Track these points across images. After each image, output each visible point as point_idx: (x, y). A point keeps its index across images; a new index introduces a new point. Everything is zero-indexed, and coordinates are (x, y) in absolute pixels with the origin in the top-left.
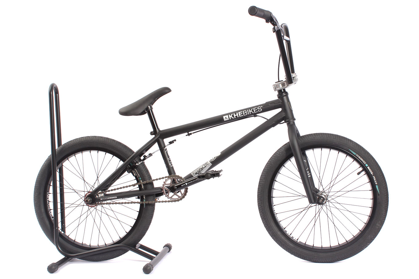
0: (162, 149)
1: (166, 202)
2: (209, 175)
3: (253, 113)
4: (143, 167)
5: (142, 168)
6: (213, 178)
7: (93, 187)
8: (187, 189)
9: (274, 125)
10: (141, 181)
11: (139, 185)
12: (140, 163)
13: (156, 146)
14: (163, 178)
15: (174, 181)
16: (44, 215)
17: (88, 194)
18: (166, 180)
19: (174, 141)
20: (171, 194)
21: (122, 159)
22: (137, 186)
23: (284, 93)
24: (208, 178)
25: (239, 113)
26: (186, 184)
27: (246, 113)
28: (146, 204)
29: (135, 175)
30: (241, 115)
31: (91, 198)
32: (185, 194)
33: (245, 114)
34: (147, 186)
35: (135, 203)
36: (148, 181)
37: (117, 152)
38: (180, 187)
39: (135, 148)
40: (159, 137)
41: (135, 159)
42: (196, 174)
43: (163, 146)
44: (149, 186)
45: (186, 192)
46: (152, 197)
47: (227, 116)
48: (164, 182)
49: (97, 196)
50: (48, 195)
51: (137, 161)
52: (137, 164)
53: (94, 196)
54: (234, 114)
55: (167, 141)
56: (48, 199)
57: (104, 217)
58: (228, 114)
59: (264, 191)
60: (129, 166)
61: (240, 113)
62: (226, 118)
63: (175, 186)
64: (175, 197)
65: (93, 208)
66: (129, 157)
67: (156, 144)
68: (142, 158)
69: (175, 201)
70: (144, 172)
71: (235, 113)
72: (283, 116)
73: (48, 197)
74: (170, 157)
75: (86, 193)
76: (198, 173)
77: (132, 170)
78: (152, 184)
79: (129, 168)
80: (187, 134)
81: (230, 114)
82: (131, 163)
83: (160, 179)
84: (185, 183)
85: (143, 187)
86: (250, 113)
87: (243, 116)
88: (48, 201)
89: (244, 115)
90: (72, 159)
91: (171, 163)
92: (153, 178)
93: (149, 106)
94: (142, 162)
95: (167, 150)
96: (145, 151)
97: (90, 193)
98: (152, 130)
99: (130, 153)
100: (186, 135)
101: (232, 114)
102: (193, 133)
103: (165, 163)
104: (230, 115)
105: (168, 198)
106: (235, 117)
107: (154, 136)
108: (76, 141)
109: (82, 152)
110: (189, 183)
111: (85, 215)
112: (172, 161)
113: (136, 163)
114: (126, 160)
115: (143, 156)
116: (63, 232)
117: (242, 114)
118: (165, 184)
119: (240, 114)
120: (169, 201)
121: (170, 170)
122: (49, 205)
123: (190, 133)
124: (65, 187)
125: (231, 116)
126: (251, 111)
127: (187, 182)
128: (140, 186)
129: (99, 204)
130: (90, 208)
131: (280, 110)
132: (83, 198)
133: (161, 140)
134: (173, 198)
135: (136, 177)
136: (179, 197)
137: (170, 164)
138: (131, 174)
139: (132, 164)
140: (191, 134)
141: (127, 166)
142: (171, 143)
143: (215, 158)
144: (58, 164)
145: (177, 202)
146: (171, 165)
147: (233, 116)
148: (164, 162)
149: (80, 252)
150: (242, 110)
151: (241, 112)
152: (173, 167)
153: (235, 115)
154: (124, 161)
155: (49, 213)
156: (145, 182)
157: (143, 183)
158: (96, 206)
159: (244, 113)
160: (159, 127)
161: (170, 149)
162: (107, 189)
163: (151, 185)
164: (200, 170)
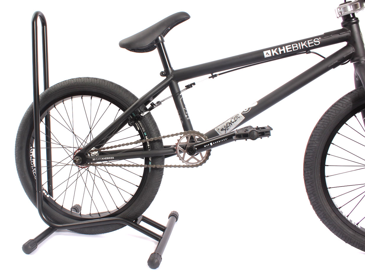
0: (176, 96)
1: (179, 166)
2: (255, 134)
3: (307, 47)
4: (150, 118)
5: (148, 121)
6: (261, 138)
7: (84, 143)
8: (211, 150)
9: (335, 66)
10: (146, 137)
11: (143, 143)
12: (146, 113)
13: (167, 92)
14: (177, 134)
15: (192, 139)
16: (27, 175)
17: (78, 151)
18: (181, 137)
19: (193, 85)
20: (187, 156)
21: (121, 107)
22: (141, 144)
23: (353, 19)
24: (254, 138)
25: (286, 47)
26: (211, 144)
27: (297, 46)
28: (152, 169)
29: (139, 129)
30: (289, 50)
31: (81, 157)
32: (207, 158)
33: (295, 48)
34: (154, 144)
35: (137, 166)
36: (156, 138)
37: (115, 98)
38: (201, 148)
39: (139, 93)
40: (171, 79)
41: (139, 107)
42: (222, 130)
43: (177, 91)
44: (157, 144)
45: (209, 154)
46: (160, 159)
47: (269, 52)
48: (178, 140)
49: (89, 155)
50: (31, 150)
51: (142, 110)
52: (142, 115)
53: (85, 154)
54: (279, 48)
55: (182, 84)
56: (31, 155)
57: (98, 181)
58: (270, 49)
59: (316, 158)
60: (131, 117)
61: (288, 47)
62: (267, 53)
63: (195, 146)
64: (193, 161)
65: (84, 170)
66: (131, 105)
67: (168, 89)
68: (148, 106)
69: (193, 166)
70: (151, 126)
71: (281, 47)
72: (351, 52)
73: (31, 152)
74: (186, 107)
75: (75, 149)
76: (225, 130)
77: (135, 123)
78: (160, 141)
79: (131, 120)
80: (210, 75)
81: (274, 48)
82: (133, 114)
83: (172, 135)
84: (209, 143)
85: (148, 145)
86: (303, 48)
87: (291, 51)
88: (31, 157)
89: (294, 50)
90: (60, 106)
91: (187, 114)
92: (162, 134)
93: (160, 37)
94: (148, 112)
95: (183, 97)
96: (152, 98)
97: (80, 150)
98: (163, 70)
99: (132, 100)
100: (210, 78)
101: (276, 49)
102: (220, 74)
103: (179, 114)
104: (274, 50)
105: (183, 162)
106: (280, 53)
107: (165, 78)
108: (64, 83)
109: (72, 98)
110: (216, 143)
111: (75, 177)
112: (189, 112)
113: (140, 113)
114: (127, 109)
115: (151, 104)
116: (48, 196)
117: (290, 48)
118: (180, 142)
119: (287, 49)
120: (184, 166)
121: (186, 124)
122: (32, 162)
123: (214, 74)
124: (52, 141)
125: (274, 52)
126: (304, 44)
127: (212, 142)
128: (145, 144)
129: (91, 165)
130: (80, 169)
131: (344, 44)
132: (72, 156)
133: (174, 83)
134: (189, 162)
135: (140, 131)
136: (198, 161)
137: (186, 116)
138: (133, 127)
139: (136, 115)
140: (216, 76)
141: (129, 116)
142: (188, 87)
143: (249, 109)
144: (42, 113)
145: (195, 168)
146: (188, 117)
147: (278, 51)
148: (178, 112)
149: (69, 223)
150: (291, 44)
151: (290, 46)
152: (189, 120)
153: (280, 50)
154: (124, 111)
155: (32, 171)
156: (152, 139)
157: (150, 140)
158: (87, 166)
159: (293, 47)
160: (172, 66)
161: (186, 96)
162: (103, 145)
163: (159, 143)
164: (228, 125)
